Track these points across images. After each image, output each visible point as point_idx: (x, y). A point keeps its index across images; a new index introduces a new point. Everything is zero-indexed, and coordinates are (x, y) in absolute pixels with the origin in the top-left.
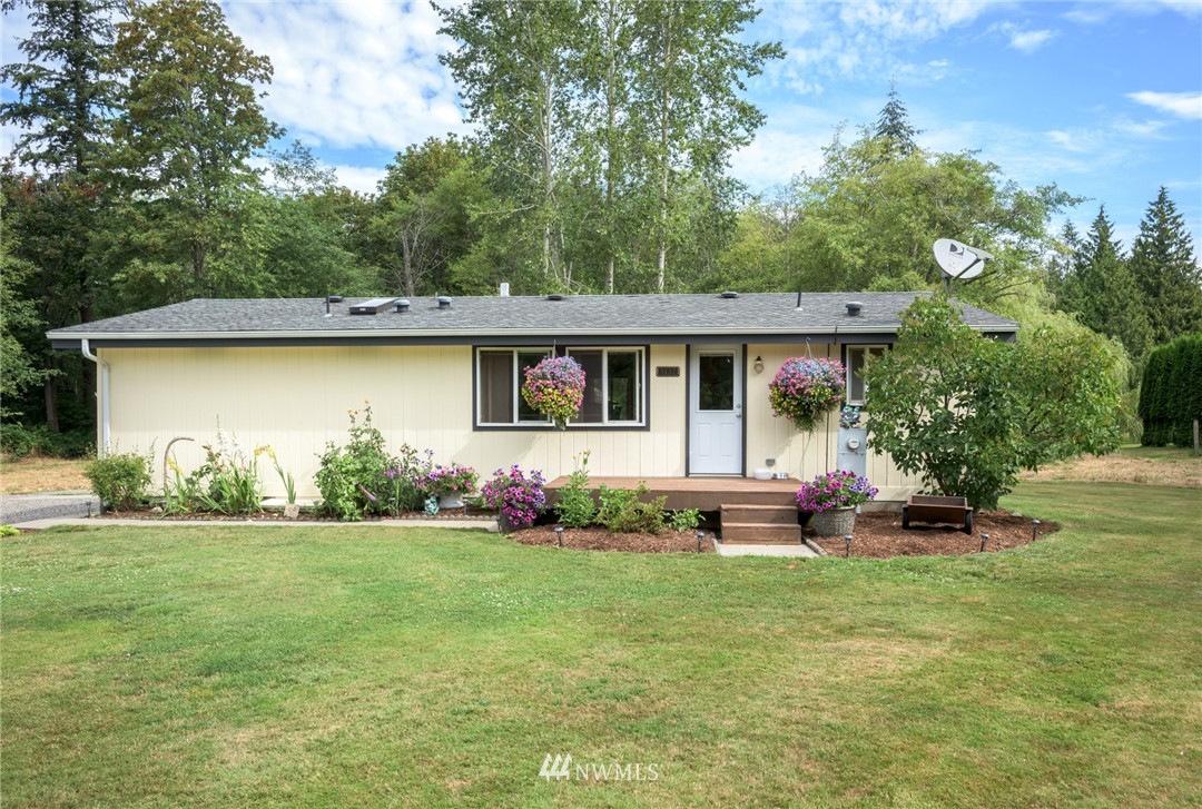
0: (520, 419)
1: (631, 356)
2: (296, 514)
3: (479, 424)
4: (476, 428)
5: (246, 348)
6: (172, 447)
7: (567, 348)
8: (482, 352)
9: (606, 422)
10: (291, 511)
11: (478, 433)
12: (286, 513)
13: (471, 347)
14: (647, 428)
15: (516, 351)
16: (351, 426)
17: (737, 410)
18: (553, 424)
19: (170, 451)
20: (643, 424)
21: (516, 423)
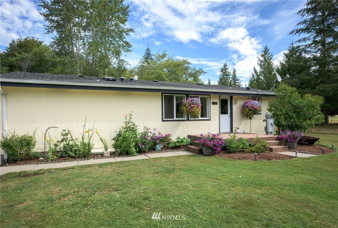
0: (176, 117)
1: (206, 98)
2: (109, 155)
3: (164, 119)
4: (163, 121)
5: (76, 90)
6: (48, 131)
7: (189, 95)
8: (164, 95)
9: (200, 118)
10: (107, 154)
11: (163, 122)
12: (105, 155)
13: (161, 93)
14: (210, 120)
15: (175, 96)
16: (125, 120)
17: (229, 114)
18: (186, 119)
19: (47, 133)
20: (209, 119)
21: (175, 119)
